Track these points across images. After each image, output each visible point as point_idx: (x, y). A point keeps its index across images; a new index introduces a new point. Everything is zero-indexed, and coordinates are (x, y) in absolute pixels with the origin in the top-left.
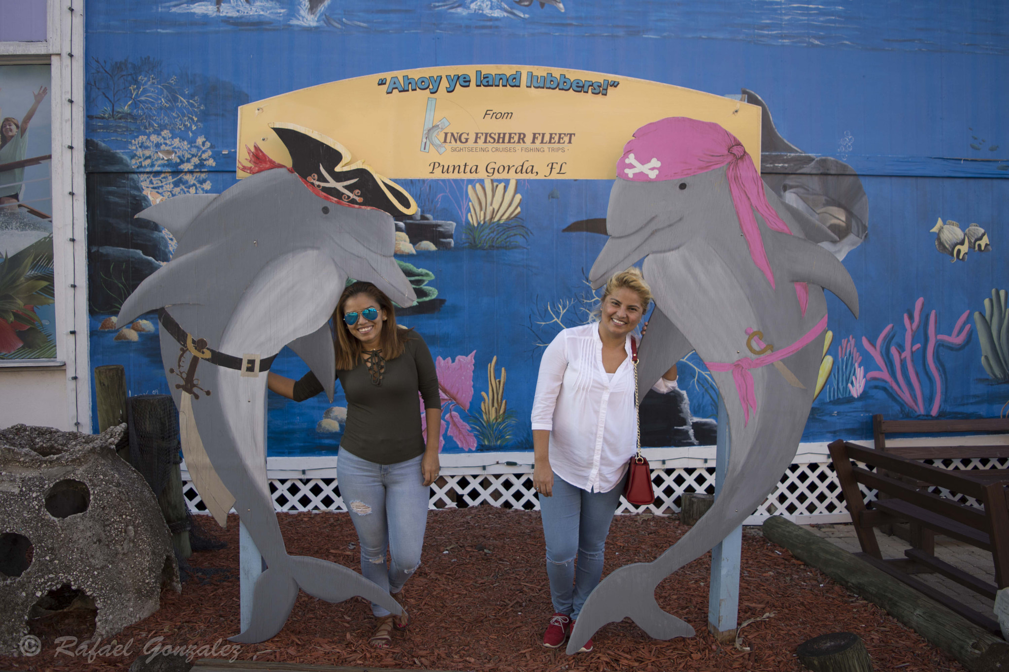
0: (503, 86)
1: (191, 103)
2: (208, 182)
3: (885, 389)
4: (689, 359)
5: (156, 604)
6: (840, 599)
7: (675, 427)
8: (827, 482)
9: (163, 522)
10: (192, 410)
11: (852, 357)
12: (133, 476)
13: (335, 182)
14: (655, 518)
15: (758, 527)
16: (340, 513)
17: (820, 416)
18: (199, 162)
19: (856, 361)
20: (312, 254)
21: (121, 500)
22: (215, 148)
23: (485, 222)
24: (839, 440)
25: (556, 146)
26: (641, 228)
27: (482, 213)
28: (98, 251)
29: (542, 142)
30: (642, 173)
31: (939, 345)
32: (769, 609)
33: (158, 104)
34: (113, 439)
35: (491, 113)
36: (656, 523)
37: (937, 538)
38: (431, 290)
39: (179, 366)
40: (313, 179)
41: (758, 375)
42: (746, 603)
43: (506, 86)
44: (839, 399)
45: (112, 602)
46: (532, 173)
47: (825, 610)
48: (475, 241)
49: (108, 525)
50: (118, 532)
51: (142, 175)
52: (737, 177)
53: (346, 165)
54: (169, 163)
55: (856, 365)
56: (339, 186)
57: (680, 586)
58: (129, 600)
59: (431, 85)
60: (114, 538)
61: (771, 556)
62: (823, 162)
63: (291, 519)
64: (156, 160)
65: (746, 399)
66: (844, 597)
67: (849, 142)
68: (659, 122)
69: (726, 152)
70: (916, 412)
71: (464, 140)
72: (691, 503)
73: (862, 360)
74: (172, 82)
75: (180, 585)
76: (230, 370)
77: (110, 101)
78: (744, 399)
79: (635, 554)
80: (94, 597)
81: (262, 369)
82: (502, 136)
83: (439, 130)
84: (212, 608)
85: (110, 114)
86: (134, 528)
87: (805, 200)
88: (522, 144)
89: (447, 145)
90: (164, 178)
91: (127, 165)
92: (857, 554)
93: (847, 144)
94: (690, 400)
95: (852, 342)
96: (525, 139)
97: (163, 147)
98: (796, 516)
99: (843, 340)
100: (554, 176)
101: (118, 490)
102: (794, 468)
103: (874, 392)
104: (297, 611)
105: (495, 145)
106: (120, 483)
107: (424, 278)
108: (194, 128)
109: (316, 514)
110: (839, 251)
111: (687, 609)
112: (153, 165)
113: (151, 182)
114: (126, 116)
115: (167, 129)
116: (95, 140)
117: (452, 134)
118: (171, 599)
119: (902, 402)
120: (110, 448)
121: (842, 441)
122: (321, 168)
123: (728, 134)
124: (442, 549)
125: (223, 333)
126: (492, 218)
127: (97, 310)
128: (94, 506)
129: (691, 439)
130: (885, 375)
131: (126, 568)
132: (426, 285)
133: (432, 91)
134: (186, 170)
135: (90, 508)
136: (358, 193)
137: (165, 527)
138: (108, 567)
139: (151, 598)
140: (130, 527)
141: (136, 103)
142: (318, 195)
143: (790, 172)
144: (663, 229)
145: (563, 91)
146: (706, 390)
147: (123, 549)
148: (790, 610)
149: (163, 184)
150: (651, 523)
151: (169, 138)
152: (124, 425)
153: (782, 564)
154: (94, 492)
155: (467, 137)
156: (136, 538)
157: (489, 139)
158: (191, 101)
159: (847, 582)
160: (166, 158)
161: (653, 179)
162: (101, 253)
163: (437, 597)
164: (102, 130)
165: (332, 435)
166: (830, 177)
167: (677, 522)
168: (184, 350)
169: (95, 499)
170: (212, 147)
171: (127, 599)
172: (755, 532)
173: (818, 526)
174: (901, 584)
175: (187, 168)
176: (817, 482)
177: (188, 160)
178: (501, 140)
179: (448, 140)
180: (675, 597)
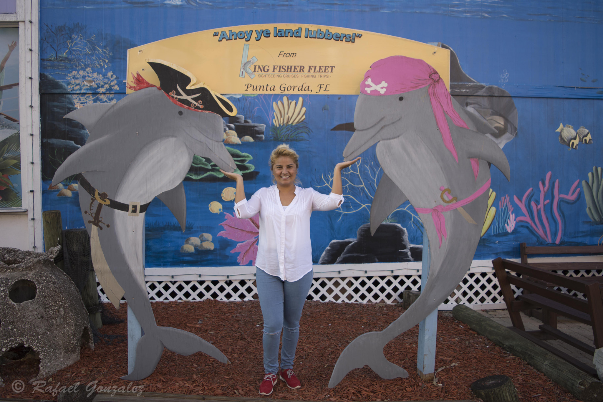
0: (291, 37)
1: (104, 51)
2: (115, 100)
3: (527, 227)
4: (408, 209)
5: (78, 356)
6: (498, 355)
7: (399, 250)
8: (492, 284)
9: (83, 306)
10: (98, 237)
11: (508, 208)
12: (64, 278)
13: (186, 96)
14: (387, 306)
15: (450, 312)
16: (195, 302)
17: (488, 244)
18: (109, 87)
19: (510, 211)
20: (172, 140)
21: (56, 292)
22: (118, 79)
23: (283, 125)
24: (499, 258)
25: (323, 74)
26: (375, 125)
27: (282, 119)
28: (47, 141)
29: (314, 72)
30: (376, 91)
31: (561, 201)
32: (455, 361)
33: (84, 52)
34: (52, 255)
35: (283, 53)
36: (388, 309)
37: (558, 318)
38: (250, 166)
39: (91, 209)
40: (173, 94)
41: (448, 216)
42: (441, 357)
43: (292, 37)
44: (499, 233)
45: (49, 355)
46: (308, 91)
47: (489, 361)
48: (277, 136)
49: (48, 308)
50: (53, 312)
51: (74, 95)
52: (435, 93)
53: (193, 85)
54: (91, 88)
55: (510, 213)
56: (189, 98)
57: (400, 346)
58: (60, 354)
59: (246, 36)
60: (51, 316)
61: (457, 329)
62: (490, 89)
63: (164, 306)
64: (83, 86)
65: (440, 231)
66: (501, 353)
67: (506, 77)
68: (386, 59)
69: (428, 78)
70: (546, 241)
71: (266, 70)
72: (409, 297)
73: (514, 210)
74: (93, 38)
75: (93, 345)
76: (122, 212)
77: (55, 50)
78: (439, 231)
79: (374, 327)
80: (38, 352)
81: (141, 211)
82: (290, 67)
83: (251, 64)
84: (112, 359)
85: (55, 58)
86: (64, 309)
87: (479, 112)
88: (302, 73)
89: (256, 73)
90: (88, 97)
91: (65, 89)
92: (509, 328)
93: (505, 78)
94: (409, 234)
95: (508, 198)
96: (304, 70)
97: (87, 78)
98: (473, 305)
99: (502, 197)
100: (322, 92)
101: (54, 286)
102: (472, 275)
103: (521, 229)
104: (164, 361)
105: (286, 73)
106: (55, 282)
107: (246, 159)
108: (106, 66)
109: (180, 303)
110: (500, 143)
111: (404, 361)
112: (81, 89)
113: (80, 99)
114: (64, 59)
115: (89, 67)
116: (46, 74)
117: (259, 67)
118: (88, 354)
119: (538, 236)
120: (50, 261)
121: (501, 258)
122: (178, 87)
123: (429, 66)
124: (255, 323)
125: (117, 189)
126: (288, 122)
127: (46, 177)
128: (39, 295)
129: (409, 258)
130: (527, 219)
131: (59, 334)
132: (247, 163)
133: (247, 40)
134: (101, 92)
135: (36, 297)
136: (201, 102)
137: (84, 309)
138: (47, 333)
139: (74, 353)
140: (61, 309)
141: (70, 51)
142: (176, 104)
143: (470, 95)
144: (388, 125)
145: (328, 40)
146: (418, 228)
147: (57, 322)
148: (468, 362)
149: (87, 101)
150: (385, 309)
151: (91, 73)
152: (59, 247)
153: (464, 333)
154: (39, 287)
155: (268, 68)
156: (65, 316)
157: (282, 69)
158: (104, 50)
159: (503, 345)
160: (89, 85)
161: (383, 94)
162: (49, 143)
163: (251, 353)
164: (50, 68)
165: (190, 254)
166: (494, 98)
167: (400, 308)
168: (93, 200)
169: (40, 292)
170: (117, 78)
171: (59, 353)
172: (448, 314)
173: (486, 311)
174: (537, 346)
175: (102, 91)
176: (486, 284)
177: (102, 86)
178: (289, 70)
179: (256, 70)
180: (397, 353)
